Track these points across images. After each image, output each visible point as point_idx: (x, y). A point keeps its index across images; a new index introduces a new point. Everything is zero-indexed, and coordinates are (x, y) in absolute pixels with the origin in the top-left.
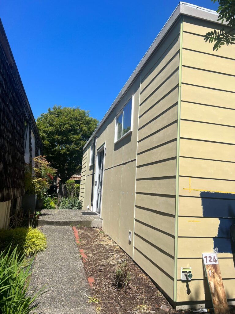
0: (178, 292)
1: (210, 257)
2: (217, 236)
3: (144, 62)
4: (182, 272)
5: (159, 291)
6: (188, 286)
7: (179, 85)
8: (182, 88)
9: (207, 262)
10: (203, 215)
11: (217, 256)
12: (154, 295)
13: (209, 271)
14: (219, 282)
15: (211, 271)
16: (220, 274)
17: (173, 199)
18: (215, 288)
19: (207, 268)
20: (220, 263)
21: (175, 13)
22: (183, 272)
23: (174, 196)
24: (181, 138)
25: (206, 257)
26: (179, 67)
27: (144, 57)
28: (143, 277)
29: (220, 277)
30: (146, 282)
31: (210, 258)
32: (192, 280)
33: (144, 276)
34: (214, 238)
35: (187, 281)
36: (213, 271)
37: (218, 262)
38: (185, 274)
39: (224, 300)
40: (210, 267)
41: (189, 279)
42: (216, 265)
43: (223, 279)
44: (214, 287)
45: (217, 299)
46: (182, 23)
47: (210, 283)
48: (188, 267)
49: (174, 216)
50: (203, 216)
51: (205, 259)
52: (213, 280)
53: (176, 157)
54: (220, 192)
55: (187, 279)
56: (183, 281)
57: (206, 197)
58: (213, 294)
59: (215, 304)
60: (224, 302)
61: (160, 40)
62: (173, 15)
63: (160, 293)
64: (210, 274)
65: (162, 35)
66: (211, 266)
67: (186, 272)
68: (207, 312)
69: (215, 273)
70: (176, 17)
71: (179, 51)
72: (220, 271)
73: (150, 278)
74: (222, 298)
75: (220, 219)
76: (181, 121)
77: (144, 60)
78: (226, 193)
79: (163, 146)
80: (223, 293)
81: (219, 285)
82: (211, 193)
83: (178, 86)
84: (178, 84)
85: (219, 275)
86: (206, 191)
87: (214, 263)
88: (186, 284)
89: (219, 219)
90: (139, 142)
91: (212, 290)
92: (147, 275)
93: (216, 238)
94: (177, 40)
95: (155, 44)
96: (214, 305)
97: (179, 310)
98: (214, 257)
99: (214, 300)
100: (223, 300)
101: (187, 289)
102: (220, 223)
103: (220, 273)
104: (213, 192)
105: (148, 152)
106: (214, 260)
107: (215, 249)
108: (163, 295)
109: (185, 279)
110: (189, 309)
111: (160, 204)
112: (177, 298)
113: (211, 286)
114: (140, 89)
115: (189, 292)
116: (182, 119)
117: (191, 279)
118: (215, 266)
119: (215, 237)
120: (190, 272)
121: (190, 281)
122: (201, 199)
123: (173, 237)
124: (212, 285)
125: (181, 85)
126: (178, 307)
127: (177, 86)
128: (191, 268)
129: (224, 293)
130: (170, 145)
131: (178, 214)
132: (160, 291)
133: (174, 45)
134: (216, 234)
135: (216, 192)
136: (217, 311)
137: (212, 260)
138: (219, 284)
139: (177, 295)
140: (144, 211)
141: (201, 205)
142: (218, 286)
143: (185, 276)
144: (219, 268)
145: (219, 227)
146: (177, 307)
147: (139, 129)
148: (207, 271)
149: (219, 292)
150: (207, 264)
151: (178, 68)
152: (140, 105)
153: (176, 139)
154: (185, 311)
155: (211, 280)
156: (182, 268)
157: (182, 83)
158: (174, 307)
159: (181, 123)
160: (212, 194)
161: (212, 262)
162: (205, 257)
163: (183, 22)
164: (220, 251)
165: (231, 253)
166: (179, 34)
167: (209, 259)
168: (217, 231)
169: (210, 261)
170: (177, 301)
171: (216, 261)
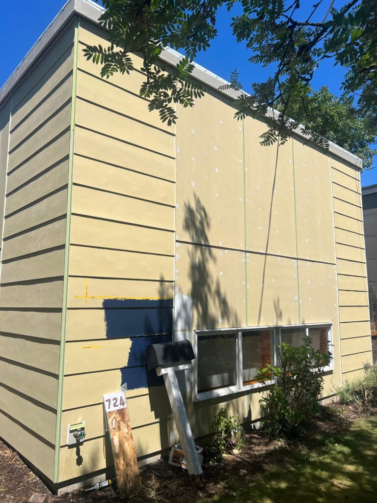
0: (62, 465)
1: (115, 399)
2: (126, 365)
3: (17, 79)
4: (68, 432)
5: (31, 473)
6: (78, 452)
7: (72, 128)
8: (76, 133)
9: (109, 408)
10: (107, 335)
11: (125, 395)
12: (22, 482)
13: (113, 420)
14: (126, 435)
15: (116, 421)
16: (129, 423)
17: (58, 314)
18: (121, 445)
19: (110, 417)
20: (129, 406)
21: (66, 8)
22: (71, 432)
23: (59, 310)
24: (73, 214)
25: (109, 400)
26: (71, 98)
27: (17, 69)
28: (6, 455)
29: (128, 427)
30: (10, 463)
31: (115, 401)
32: (85, 441)
33: (8, 453)
34: (122, 369)
35: (78, 445)
36: (119, 419)
37: (127, 403)
38: (74, 434)
39: (132, 460)
40: (114, 415)
41: (81, 441)
42: (123, 409)
43: (132, 429)
44: (118, 443)
45: (122, 462)
46: (77, 27)
47: (113, 439)
48: (79, 421)
49: (58, 343)
50: (106, 337)
51: (107, 404)
52: (117, 433)
53: (65, 245)
54: (132, 299)
55: (78, 441)
56: (70, 447)
57: (112, 307)
58: (117, 456)
59: (118, 469)
60: (132, 463)
61: (43, 46)
62: (63, 10)
63: (34, 474)
64: (114, 425)
65: (46, 39)
66: (116, 413)
67: (76, 430)
68: (109, 485)
69: (121, 422)
70: (68, 16)
71: (71, 73)
72: (129, 417)
73: (19, 453)
74: (130, 458)
75: (132, 338)
76: (74, 186)
77: (16, 75)
78: (141, 298)
79: (45, 227)
80: (132, 450)
81: (127, 439)
82: (119, 300)
83: (70, 130)
84: (70, 126)
85: (127, 424)
86: (112, 297)
87: (120, 407)
88: (75, 449)
89: (131, 340)
90: (6, 217)
91: (116, 448)
92: (14, 450)
93: (125, 368)
94: (70, 54)
95: (34, 51)
96: (117, 472)
97: (62, 495)
98: (121, 397)
99: (117, 464)
100: (130, 460)
101: (77, 457)
102: (132, 345)
103: (129, 421)
104: (123, 300)
105: (21, 237)
106: (121, 402)
107: (124, 386)
108: (39, 477)
109: (74, 441)
110: (80, 488)
111: (37, 325)
112: (59, 476)
113: (113, 443)
114: (10, 125)
115: (79, 461)
116: (74, 184)
117: (85, 439)
118: (121, 412)
119: (123, 367)
120: (83, 429)
121: (82, 444)
122: (103, 311)
123: (56, 377)
124: (116, 441)
125: (74, 128)
126: (61, 491)
127: (68, 129)
128: (84, 422)
129: (134, 449)
130: (57, 224)
131: (65, 339)
132: (34, 472)
133: (65, 60)
134: (125, 363)
135: (127, 299)
136: (122, 479)
137: (118, 403)
138: (126, 437)
139: (60, 472)
140: (12, 339)
141: (103, 320)
142: (125, 441)
143: (75, 437)
144: (127, 413)
145: (130, 351)
146: (59, 490)
147: (8, 195)
148: (110, 421)
149: (125, 450)
150: (110, 410)
151: (70, 100)
152: (10, 152)
153: (64, 216)
154: (72, 493)
155: (114, 435)
156: (70, 425)
157: (76, 125)
158: (54, 493)
159: (73, 191)
160: (121, 302)
161: (118, 406)
162: (107, 401)
163: (79, 27)
164: (130, 387)
165: (146, 387)
166: (73, 44)
167: (112, 402)
168: (128, 358)
169: (115, 405)
170: (60, 480)
171: (123, 404)
